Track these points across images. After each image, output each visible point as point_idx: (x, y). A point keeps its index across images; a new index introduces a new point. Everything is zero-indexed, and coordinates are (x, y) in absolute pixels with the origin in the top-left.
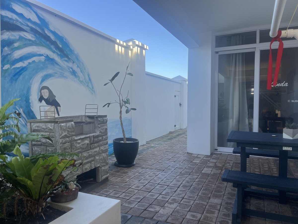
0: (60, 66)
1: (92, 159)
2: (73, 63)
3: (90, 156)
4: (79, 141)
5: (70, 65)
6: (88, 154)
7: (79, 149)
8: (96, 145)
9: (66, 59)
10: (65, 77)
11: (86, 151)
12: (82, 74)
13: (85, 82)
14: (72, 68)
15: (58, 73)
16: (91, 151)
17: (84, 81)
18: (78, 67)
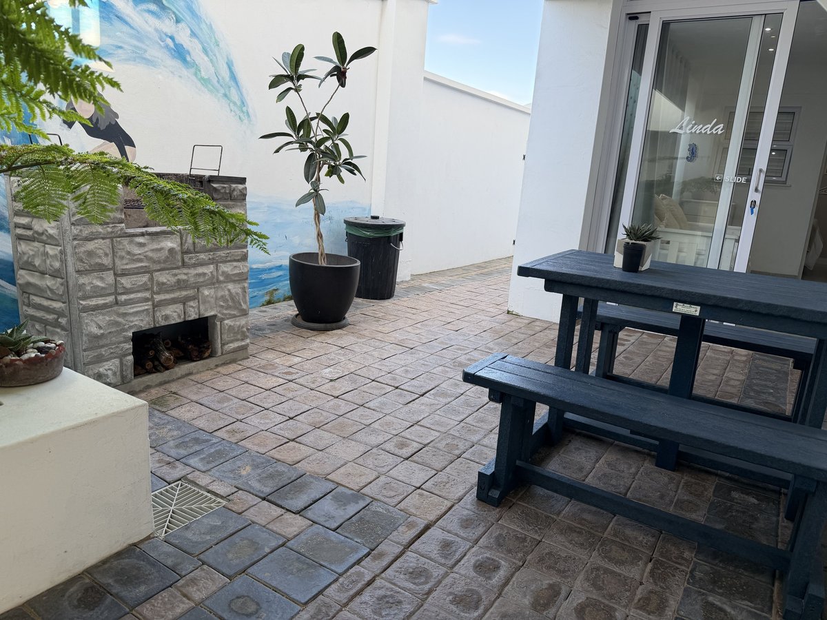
0: (132, 28)
1: (190, 292)
2: (178, 21)
3: (181, 285)
4: (141, 240)
5: (168, 26)
6: (174, 280)
7: (140, 260)
8: (202, 256)
9: (153, 7)
10: (149, 62)
11: (168, 269)
12: (206, 58)
13: (218, 82)
14: (172, 38)
15: (126, 46)
16: (185, 271)
17: (215, 81)
18: (193, 34)
